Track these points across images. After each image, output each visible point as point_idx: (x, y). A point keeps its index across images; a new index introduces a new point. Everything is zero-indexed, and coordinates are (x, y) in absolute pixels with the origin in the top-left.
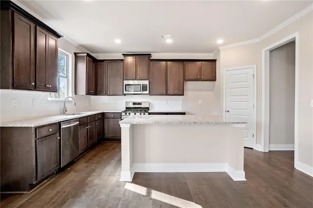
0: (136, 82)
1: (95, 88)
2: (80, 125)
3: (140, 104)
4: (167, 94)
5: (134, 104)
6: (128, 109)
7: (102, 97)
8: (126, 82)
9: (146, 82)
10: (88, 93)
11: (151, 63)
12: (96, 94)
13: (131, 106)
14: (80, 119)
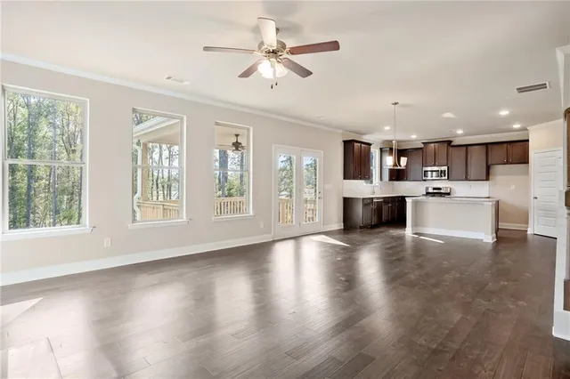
0: (435, 168)
1: (397, 175)
2: (384, 202)
3: (440, 189)
4: (467, 179)
5: (434, 189)
6: (428, 194)
7: (407, 182)
8: (425, 169)
9: (445, 168)
10: (391, 179)
11: (451, 149)
12: (398, 180)
13: (431, 190)
14: (384, 198)
